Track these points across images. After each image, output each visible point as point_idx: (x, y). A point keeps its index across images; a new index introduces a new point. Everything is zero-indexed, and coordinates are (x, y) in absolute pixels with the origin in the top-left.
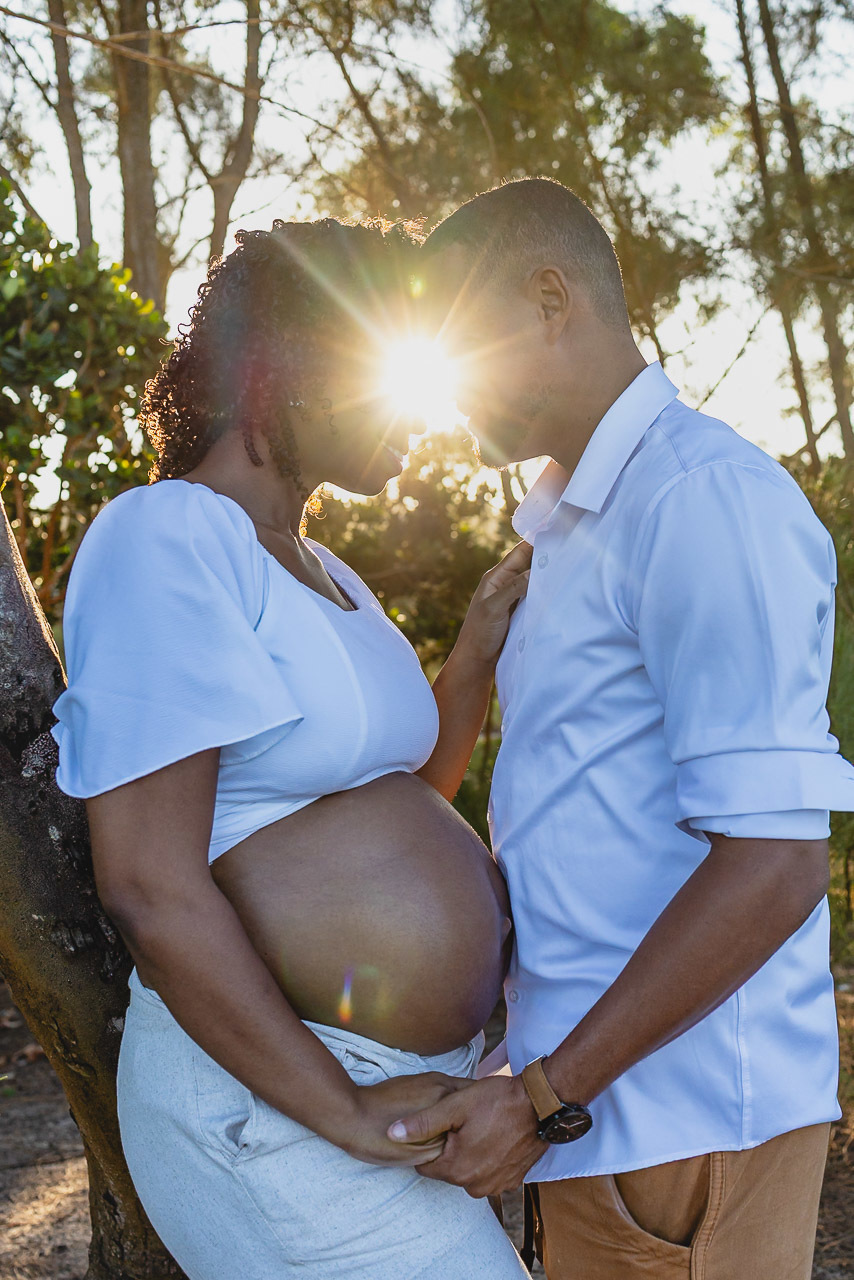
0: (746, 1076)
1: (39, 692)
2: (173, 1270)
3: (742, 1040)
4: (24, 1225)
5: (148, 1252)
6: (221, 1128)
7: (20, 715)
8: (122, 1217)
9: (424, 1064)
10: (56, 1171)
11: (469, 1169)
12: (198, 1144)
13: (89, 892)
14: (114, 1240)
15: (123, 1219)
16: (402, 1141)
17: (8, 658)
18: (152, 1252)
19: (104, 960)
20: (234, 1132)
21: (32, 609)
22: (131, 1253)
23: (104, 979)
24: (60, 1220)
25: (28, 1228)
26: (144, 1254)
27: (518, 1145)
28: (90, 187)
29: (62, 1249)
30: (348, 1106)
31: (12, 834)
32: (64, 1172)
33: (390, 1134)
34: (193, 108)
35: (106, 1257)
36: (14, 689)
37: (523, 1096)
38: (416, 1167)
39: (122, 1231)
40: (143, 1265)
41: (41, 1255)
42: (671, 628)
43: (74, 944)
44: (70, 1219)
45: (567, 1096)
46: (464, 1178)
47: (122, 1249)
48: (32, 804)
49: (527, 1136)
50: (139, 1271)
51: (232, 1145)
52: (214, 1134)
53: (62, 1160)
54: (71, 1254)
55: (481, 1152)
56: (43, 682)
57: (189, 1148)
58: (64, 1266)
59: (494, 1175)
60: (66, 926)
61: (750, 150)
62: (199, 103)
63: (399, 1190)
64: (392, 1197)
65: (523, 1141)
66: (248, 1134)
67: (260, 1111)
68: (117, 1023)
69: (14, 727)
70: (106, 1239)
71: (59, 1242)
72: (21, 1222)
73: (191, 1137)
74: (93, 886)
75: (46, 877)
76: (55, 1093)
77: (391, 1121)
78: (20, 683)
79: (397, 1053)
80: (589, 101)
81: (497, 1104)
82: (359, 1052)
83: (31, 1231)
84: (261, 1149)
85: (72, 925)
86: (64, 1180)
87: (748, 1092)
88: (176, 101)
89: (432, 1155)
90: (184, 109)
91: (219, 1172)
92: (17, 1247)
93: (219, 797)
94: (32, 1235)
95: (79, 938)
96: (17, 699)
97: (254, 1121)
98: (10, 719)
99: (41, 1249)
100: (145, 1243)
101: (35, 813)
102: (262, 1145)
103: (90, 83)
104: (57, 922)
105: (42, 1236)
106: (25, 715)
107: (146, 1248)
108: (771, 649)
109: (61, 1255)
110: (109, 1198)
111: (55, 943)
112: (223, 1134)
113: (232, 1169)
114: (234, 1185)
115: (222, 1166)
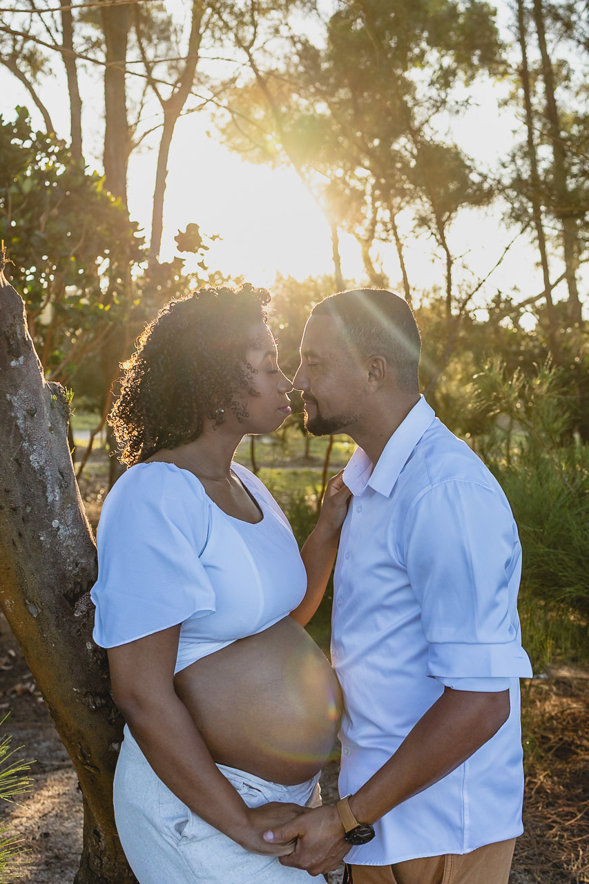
0: (466, 812)
1: (86, 571)
2: (130, 875)
3: (465, 793)
4: (22, 817)
5: (117, 864)
6: (172, 825)
7: (76, 584)
8: (103, 844)
9: (286, 790)
10: (41, 779)
11: (309, 860)
12: (159, 832)
13: (106, 677)
14: (97, 856)
15: (103, 845)
16: (271, 842)
17: (72, 554)
18: (119, 863)
19: (111, 712)
20: (179, 828)
21: (86, 525)
22: (107, 864)
23: (110, 723)
24: (45, 815)
25: (24, 819)
26: (114, 864)
27: (335, 846)
28: (81, 102)
29: (46, 835)
30: (244, 821)
31: (66, 646)
32: (46, 780)
33: (265, 838)
34: (150, 40)
35: (91, 865)
36: (74, 569)
37: (337, 818)
38: (279, 857)
39: (102, 851)
40: (114, 871)
41: (33, 839)
42: (425, 569)
43: (95, 704)
44: (51, 814)
45: (361, 820)
46: (307, 865)
47: (101, 861)
48: (79, 630)
49: (340, 840)
50: (111, 874)
51: (178, 835)
52: (168, 828)
53: (44, 772)
54: (52, 839)
55: (316, 849)
56: (89, 564)
57: (153, 831)
58: (48, 847)
59: (322, 863)
60: (92, 695)
61: (521, 92)
62: (154, 37)
63: (268, 862)
64: (265, 867)
65: (338, 843)
66: (187, 830)
67: (194, 818)
68: (115, 746)
69: (72, 591)
70: (92, 854)
71: (44, 830)
72: (20, 815)
73: (155, 826)
74: (108, 673)
75: (83, 668)
76: (36, 721)
77: (266, 830)
78: (77, 566)
79: (271, 784)
80: (417, 51)
81: (323, 823)
82: (250, 784)
83: (27, 822)
84: (193, 838)
85: (95, 695)
86: (46, 786)
87: (467, 822)
88: (140, 34)
89: (289, 852)
90: (145, 43)
91: (170, 848)
92: (19, 833)
93: (180, 639)
94: (27, 825)
95: (98, 701)
96: (75, 575)
97: (191, 824)
98: (70, 586)
99: (34, 835)
100: (116, 859)
101: (80, 635)
102: (194, 837)
103: (84, 18)
104: (87, 693)
105: (34, 826)
106: (79, 583)
107: (116, 861)
108: (475, 589)
109: (46, 840)
110: (96, 833)
111: (84, 704)
112: (173, 828)
113: (177, 848)
114: (178, 857)
115: (171, 846)
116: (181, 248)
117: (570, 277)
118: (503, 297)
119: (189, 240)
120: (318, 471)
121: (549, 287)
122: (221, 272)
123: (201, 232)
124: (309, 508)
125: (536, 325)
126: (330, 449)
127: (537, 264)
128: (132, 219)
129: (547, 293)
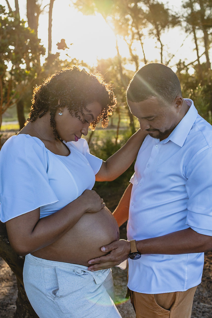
6: (51, 291)
12: (45, 295)
20: (54, 292)
51: (54, 295)
52: (49, 293)
66: (58, 293)
82: (84, 270)
84: (61, 296)
97: (60, 290)
111: (4, 241)
112: (52, 293)
113: (54, 301)
114: (54, 304)
115: (51, 300)
116: (59, 48)
117: (206, 53)
118: (182, 62)
119: (62, 45)
120: (115, 130)
121: (199, 57)
122: (76, 58)
123: (66, 42)
124: (113, 144)
125: (195, 72)
126: (119, 122)
127: (194, 49)
128: (39, 38)
129: (198, 60)
